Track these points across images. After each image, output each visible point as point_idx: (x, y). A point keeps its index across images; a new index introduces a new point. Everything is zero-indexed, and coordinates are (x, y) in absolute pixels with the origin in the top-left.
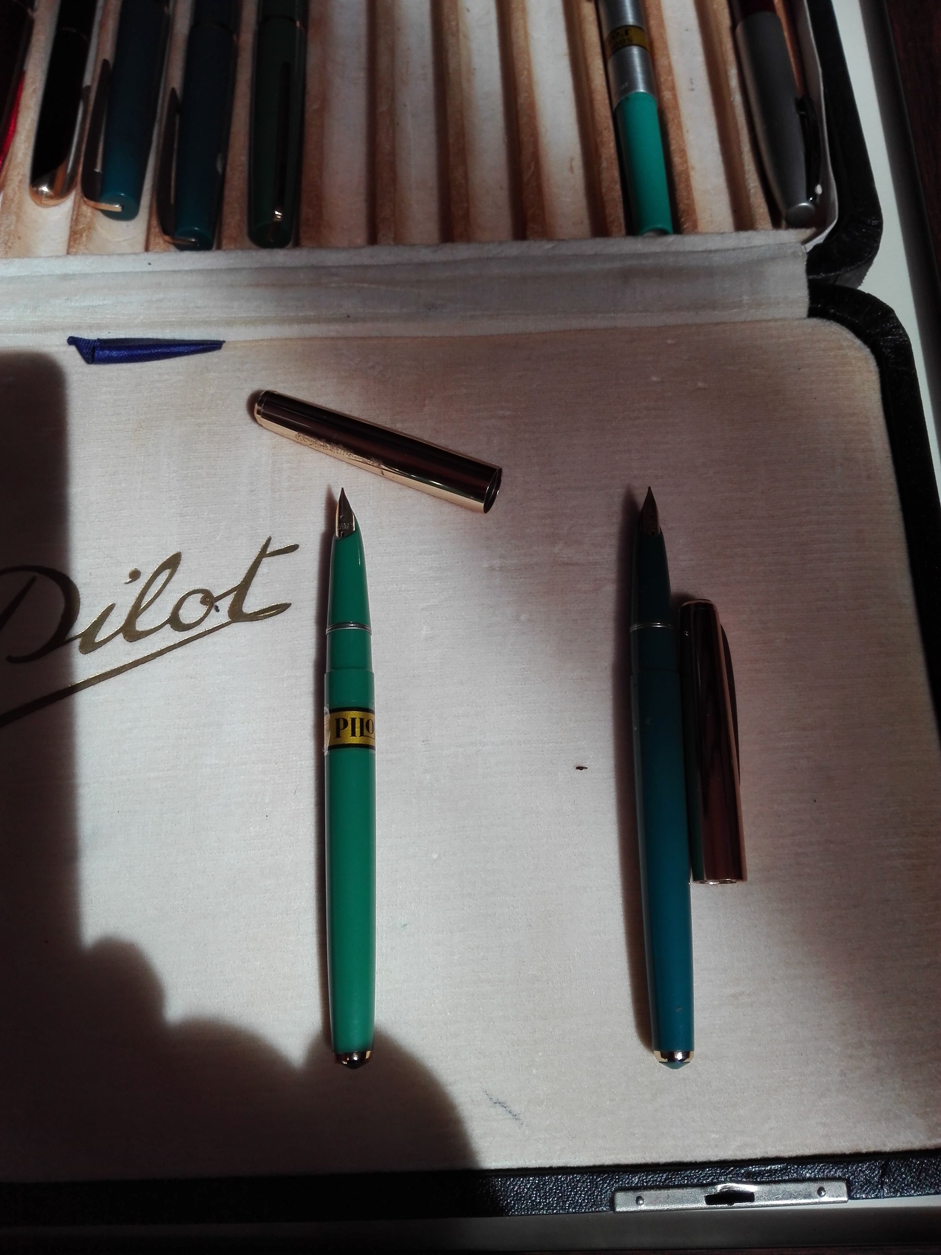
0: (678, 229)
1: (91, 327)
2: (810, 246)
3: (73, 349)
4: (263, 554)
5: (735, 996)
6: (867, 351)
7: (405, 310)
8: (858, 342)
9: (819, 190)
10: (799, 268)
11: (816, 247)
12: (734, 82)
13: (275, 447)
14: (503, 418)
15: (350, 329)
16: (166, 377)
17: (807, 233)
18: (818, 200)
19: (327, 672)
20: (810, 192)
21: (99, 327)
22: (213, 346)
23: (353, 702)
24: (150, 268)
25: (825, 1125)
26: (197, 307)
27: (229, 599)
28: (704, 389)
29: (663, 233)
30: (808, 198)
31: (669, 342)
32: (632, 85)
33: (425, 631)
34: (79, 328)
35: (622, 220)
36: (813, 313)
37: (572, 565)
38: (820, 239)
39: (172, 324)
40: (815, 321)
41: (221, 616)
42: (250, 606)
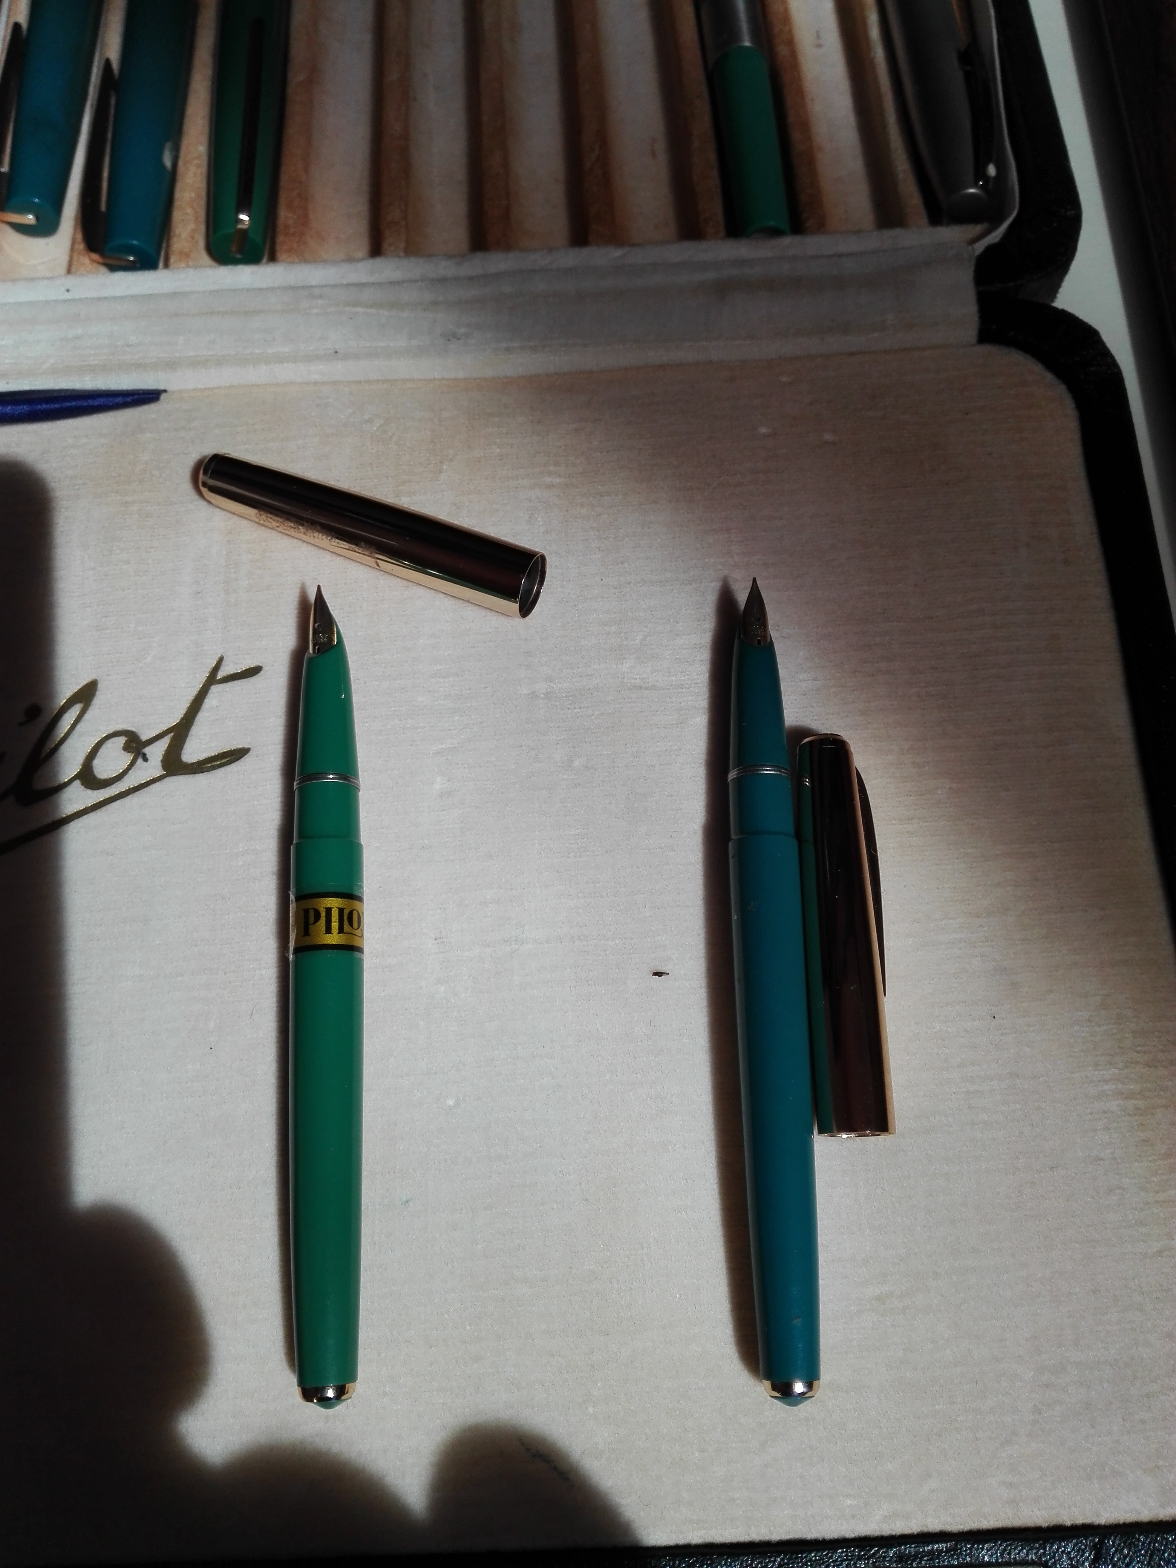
0: (797, 227)
2: (980, 247)
4: (212, 680)
5: (879, 1299)
6: (1061, 389)
7: (414, 342)
8: (1049, 376)
9: (992, 170)
10: (965, 276)
11: (990, 249)
12: (874, 33)
13: (230, 533)
14: (551, 486)
15: (338, 370)
16: (84, 440)
17: (976, 229)
18: (991, 184)
19: (294, 842)
20: (980, 173)
22: (148, 397)
23: (332, 885)
24: (68, 296)
25: (1010, 1485)
26: (129, 346)
27: (164, 744)
28: (833, 443)
29: (776, 233)
30: (977, 182)
31: (784, 379)
32: (734, 35)
33: (439, 784)
35: (720, 218)
36: (985, 337)
37: (646, 688)
38: (995, 237)
40: (987, 348)
41: (152, 766)
42: (191, 753)
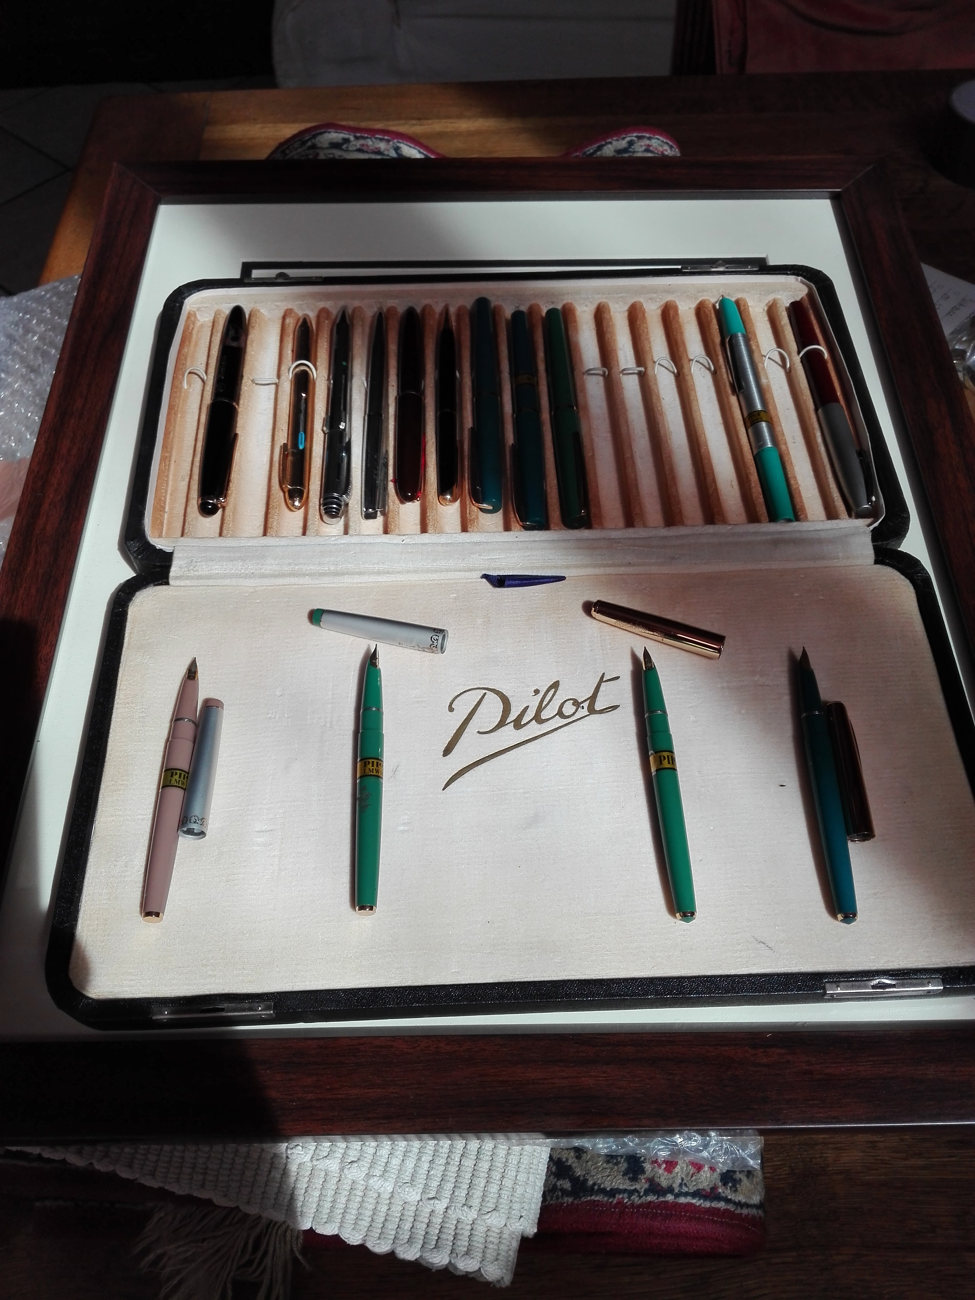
0: (797, 518)
1: (495, 569)
2: (872, 528)
3: (484, 580)
4: (601, 680)
5: (874, 894)
6: (908, 581)
7: (659, 560)
8: (903, 577)
9: (874, 499)
10: (868, 539)
11: (875, 528)
13: (600, 628)
14: (718, 613)
15: (630, 570)
16: (537, 594)
17: (869, 521)
18: (873, 504)
19: (648, 735)
20: (869, 500)
21: (499, 569)
22: (561, 579)
23: (664, 748)
24: (517, 539)
25: (927, 952)
26: (549, 559)
27: (587, 703)
28: (822, 600)
29: (789, 521)
30: (868, 503)
31: (802, 576)
32: (765, 443)
33: (692, 718)
34: (488, 569)
35: (766, 514)
36: (876, 562)
37: (765, 686)
38: (876, 524)
39: (537, 568)
40: (878, 566)
41: (585, 712)
42: (598, 707)
